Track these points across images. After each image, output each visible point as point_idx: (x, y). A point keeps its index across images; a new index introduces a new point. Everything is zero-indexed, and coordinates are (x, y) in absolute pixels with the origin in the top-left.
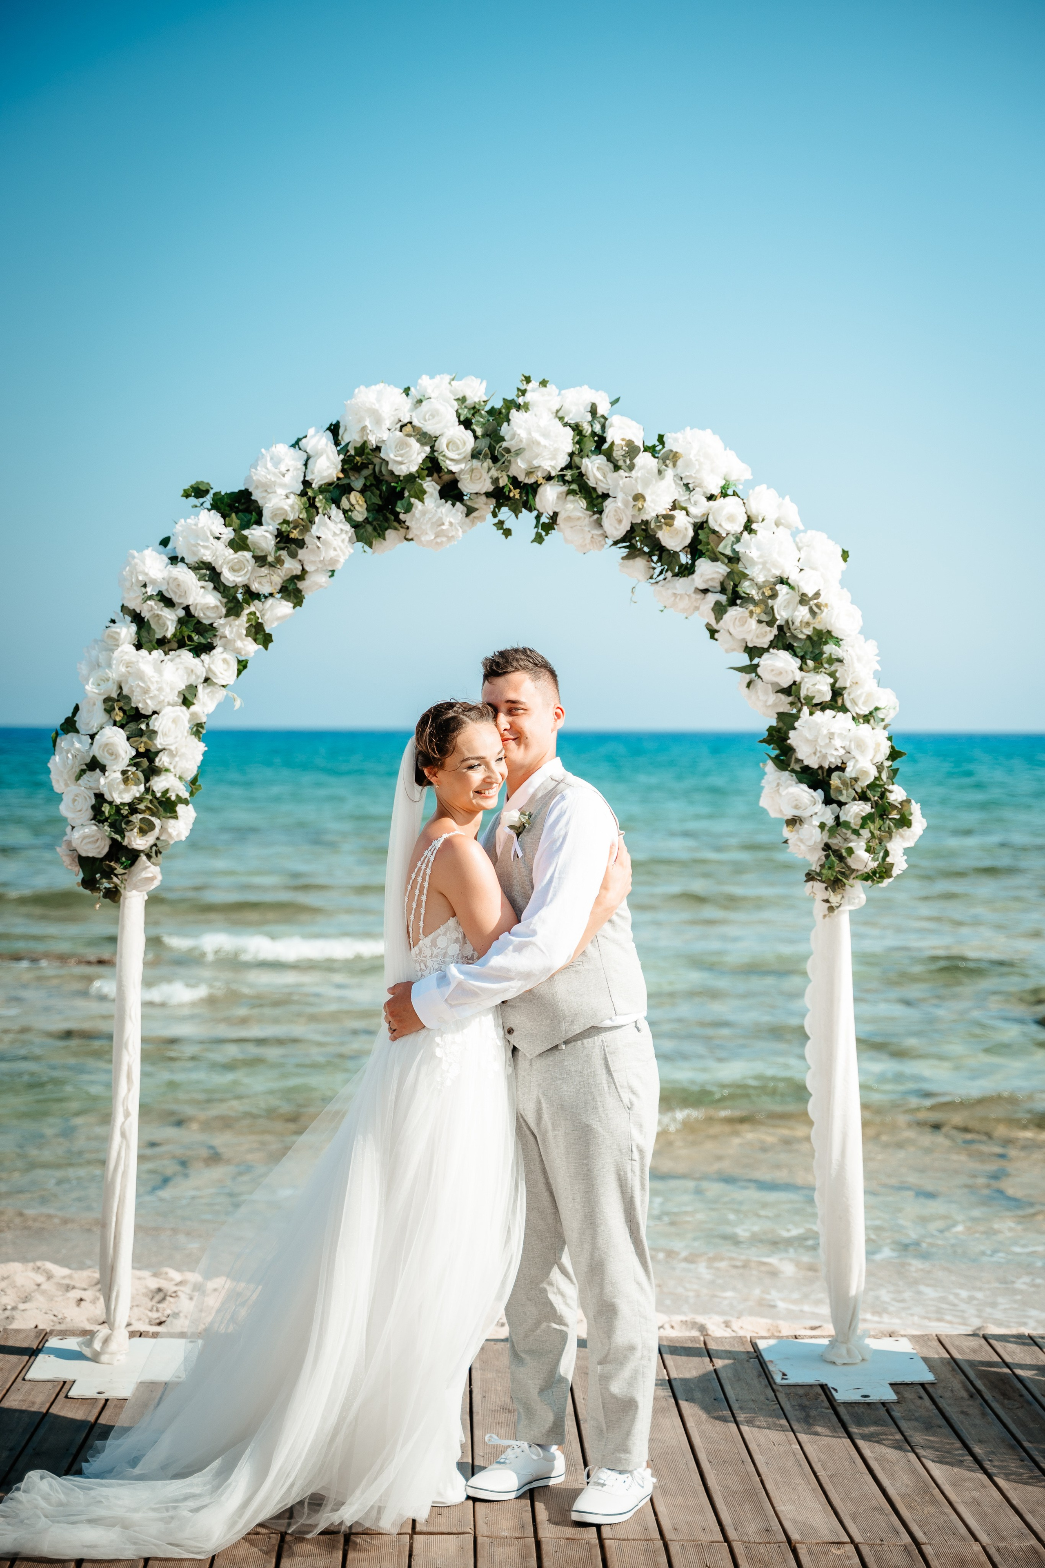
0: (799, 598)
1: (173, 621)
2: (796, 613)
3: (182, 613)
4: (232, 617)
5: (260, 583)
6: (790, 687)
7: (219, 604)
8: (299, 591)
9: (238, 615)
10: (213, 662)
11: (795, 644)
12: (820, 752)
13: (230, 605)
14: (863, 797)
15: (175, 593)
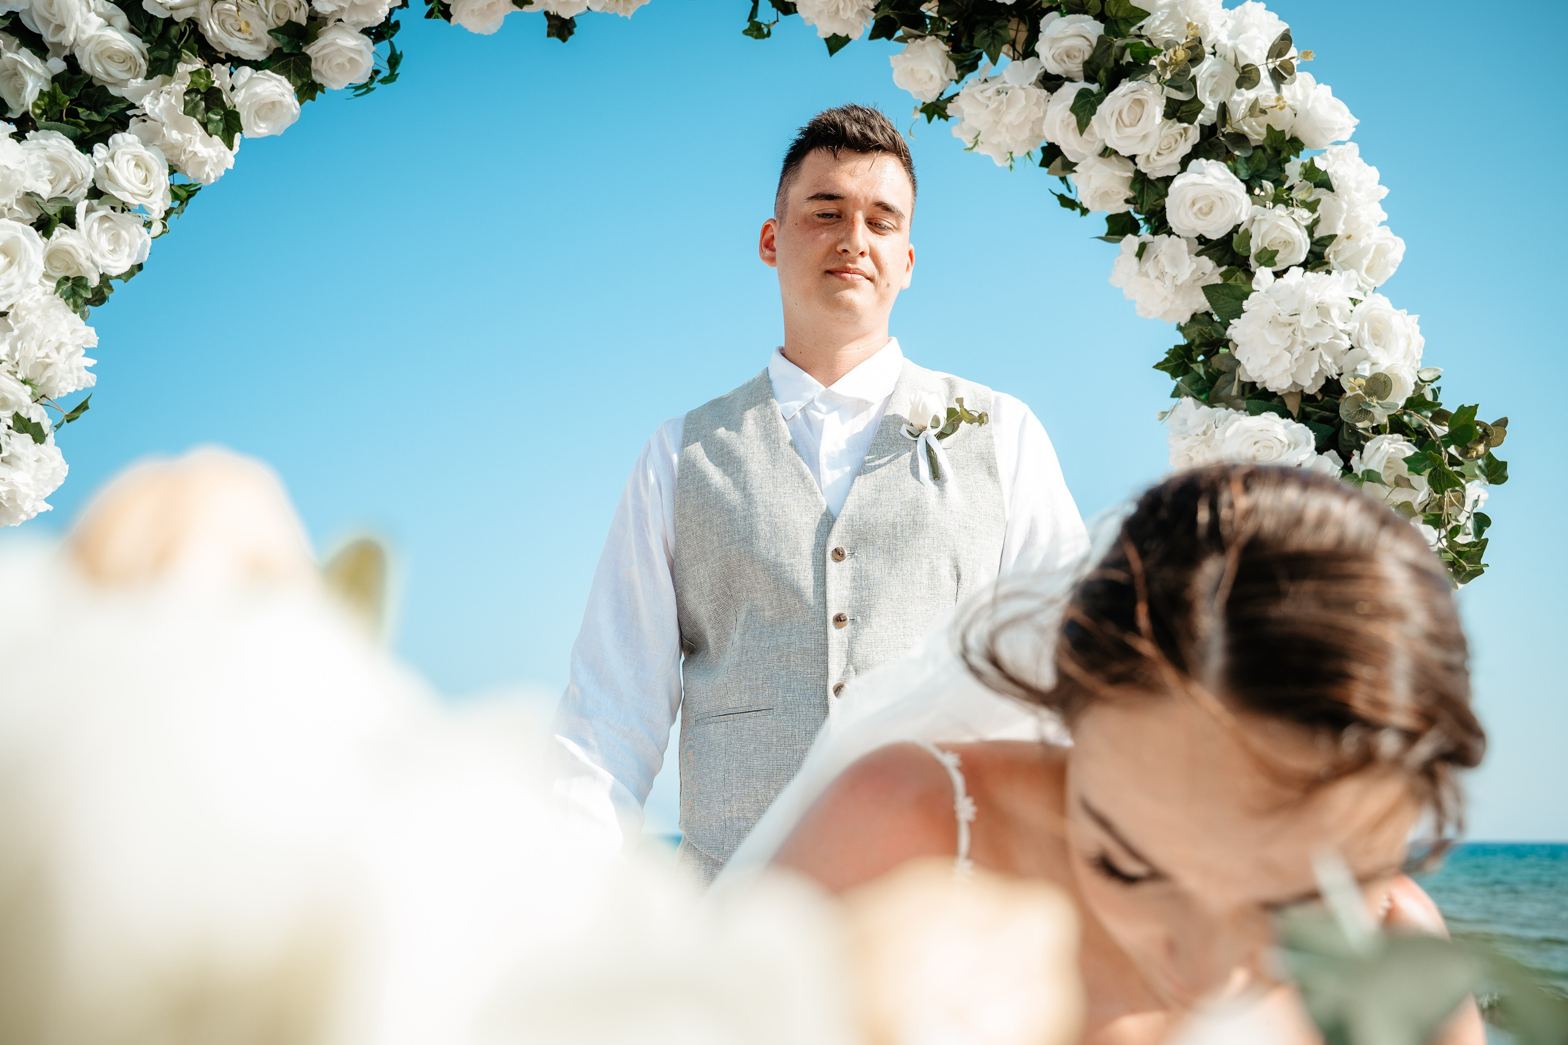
0: (1238, 75)
1: (39, 76)
2: (1235, 97)
3: (58, 65)
4: (158, 78)
5: (222, 24)
6: (1230, 235)
7: (134, 50)
8: (308, 59)
9: (170, 72)
10: (112, 158)
11: (1237, 153)
12: (1304, 343)
13: (156, 54)
14: (1397, 426)
15: (47, 22)
